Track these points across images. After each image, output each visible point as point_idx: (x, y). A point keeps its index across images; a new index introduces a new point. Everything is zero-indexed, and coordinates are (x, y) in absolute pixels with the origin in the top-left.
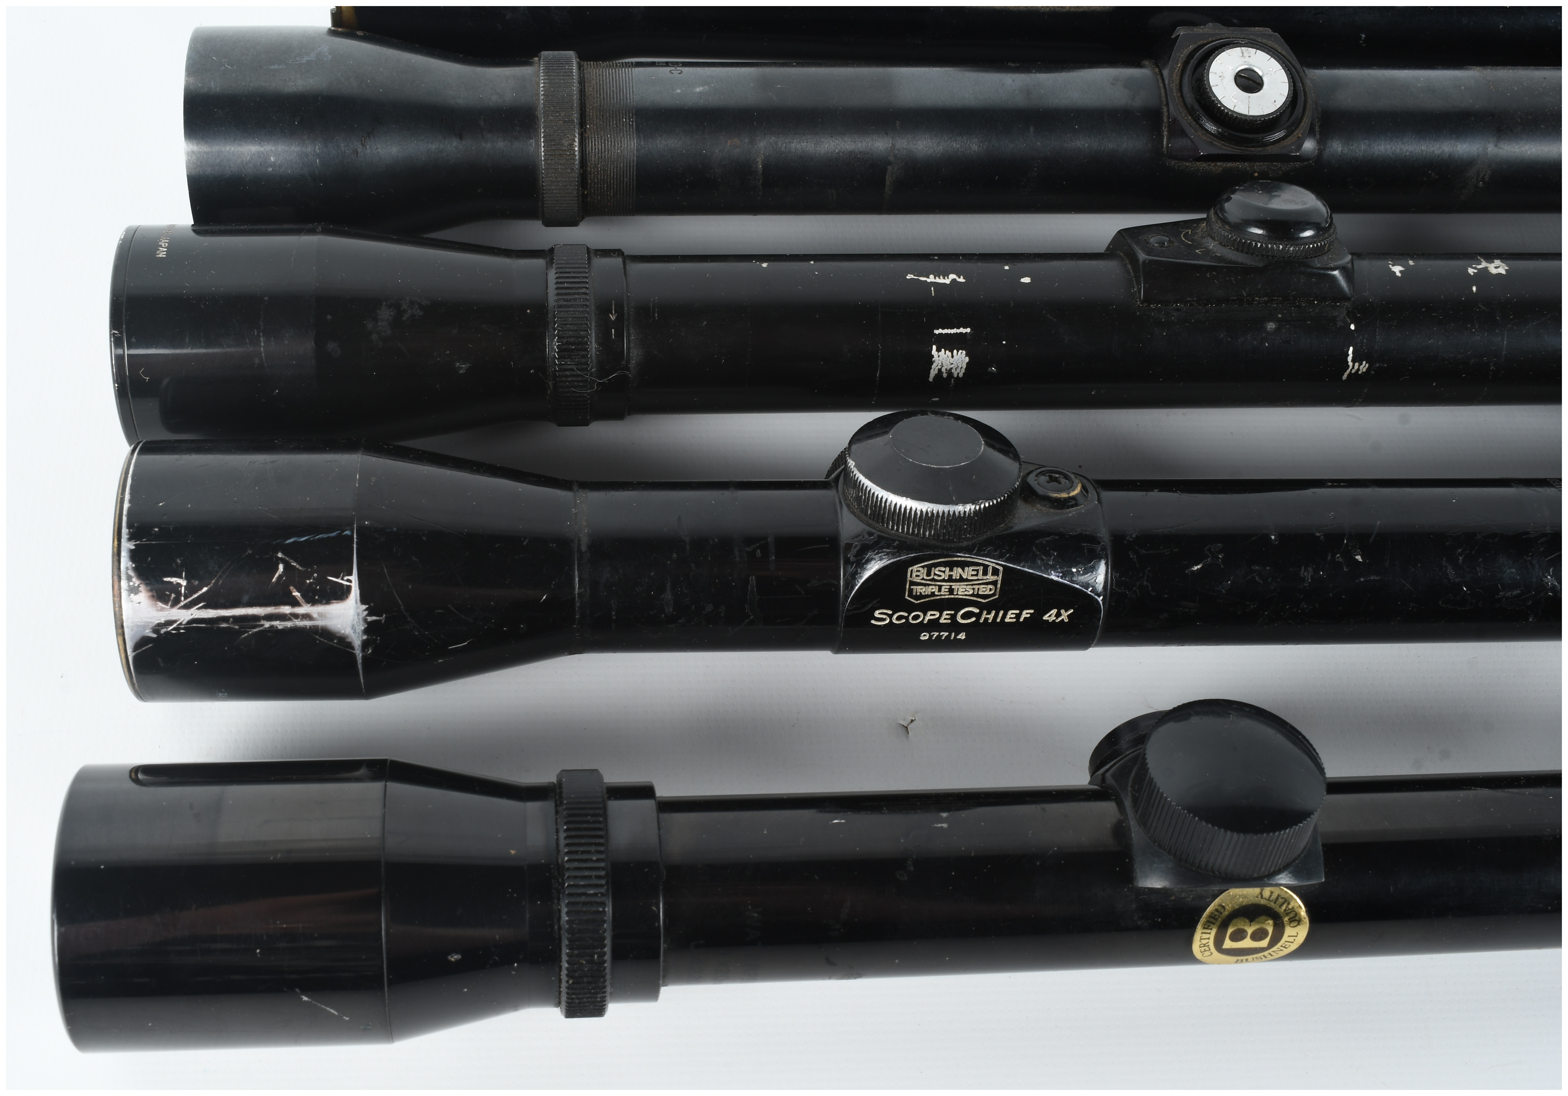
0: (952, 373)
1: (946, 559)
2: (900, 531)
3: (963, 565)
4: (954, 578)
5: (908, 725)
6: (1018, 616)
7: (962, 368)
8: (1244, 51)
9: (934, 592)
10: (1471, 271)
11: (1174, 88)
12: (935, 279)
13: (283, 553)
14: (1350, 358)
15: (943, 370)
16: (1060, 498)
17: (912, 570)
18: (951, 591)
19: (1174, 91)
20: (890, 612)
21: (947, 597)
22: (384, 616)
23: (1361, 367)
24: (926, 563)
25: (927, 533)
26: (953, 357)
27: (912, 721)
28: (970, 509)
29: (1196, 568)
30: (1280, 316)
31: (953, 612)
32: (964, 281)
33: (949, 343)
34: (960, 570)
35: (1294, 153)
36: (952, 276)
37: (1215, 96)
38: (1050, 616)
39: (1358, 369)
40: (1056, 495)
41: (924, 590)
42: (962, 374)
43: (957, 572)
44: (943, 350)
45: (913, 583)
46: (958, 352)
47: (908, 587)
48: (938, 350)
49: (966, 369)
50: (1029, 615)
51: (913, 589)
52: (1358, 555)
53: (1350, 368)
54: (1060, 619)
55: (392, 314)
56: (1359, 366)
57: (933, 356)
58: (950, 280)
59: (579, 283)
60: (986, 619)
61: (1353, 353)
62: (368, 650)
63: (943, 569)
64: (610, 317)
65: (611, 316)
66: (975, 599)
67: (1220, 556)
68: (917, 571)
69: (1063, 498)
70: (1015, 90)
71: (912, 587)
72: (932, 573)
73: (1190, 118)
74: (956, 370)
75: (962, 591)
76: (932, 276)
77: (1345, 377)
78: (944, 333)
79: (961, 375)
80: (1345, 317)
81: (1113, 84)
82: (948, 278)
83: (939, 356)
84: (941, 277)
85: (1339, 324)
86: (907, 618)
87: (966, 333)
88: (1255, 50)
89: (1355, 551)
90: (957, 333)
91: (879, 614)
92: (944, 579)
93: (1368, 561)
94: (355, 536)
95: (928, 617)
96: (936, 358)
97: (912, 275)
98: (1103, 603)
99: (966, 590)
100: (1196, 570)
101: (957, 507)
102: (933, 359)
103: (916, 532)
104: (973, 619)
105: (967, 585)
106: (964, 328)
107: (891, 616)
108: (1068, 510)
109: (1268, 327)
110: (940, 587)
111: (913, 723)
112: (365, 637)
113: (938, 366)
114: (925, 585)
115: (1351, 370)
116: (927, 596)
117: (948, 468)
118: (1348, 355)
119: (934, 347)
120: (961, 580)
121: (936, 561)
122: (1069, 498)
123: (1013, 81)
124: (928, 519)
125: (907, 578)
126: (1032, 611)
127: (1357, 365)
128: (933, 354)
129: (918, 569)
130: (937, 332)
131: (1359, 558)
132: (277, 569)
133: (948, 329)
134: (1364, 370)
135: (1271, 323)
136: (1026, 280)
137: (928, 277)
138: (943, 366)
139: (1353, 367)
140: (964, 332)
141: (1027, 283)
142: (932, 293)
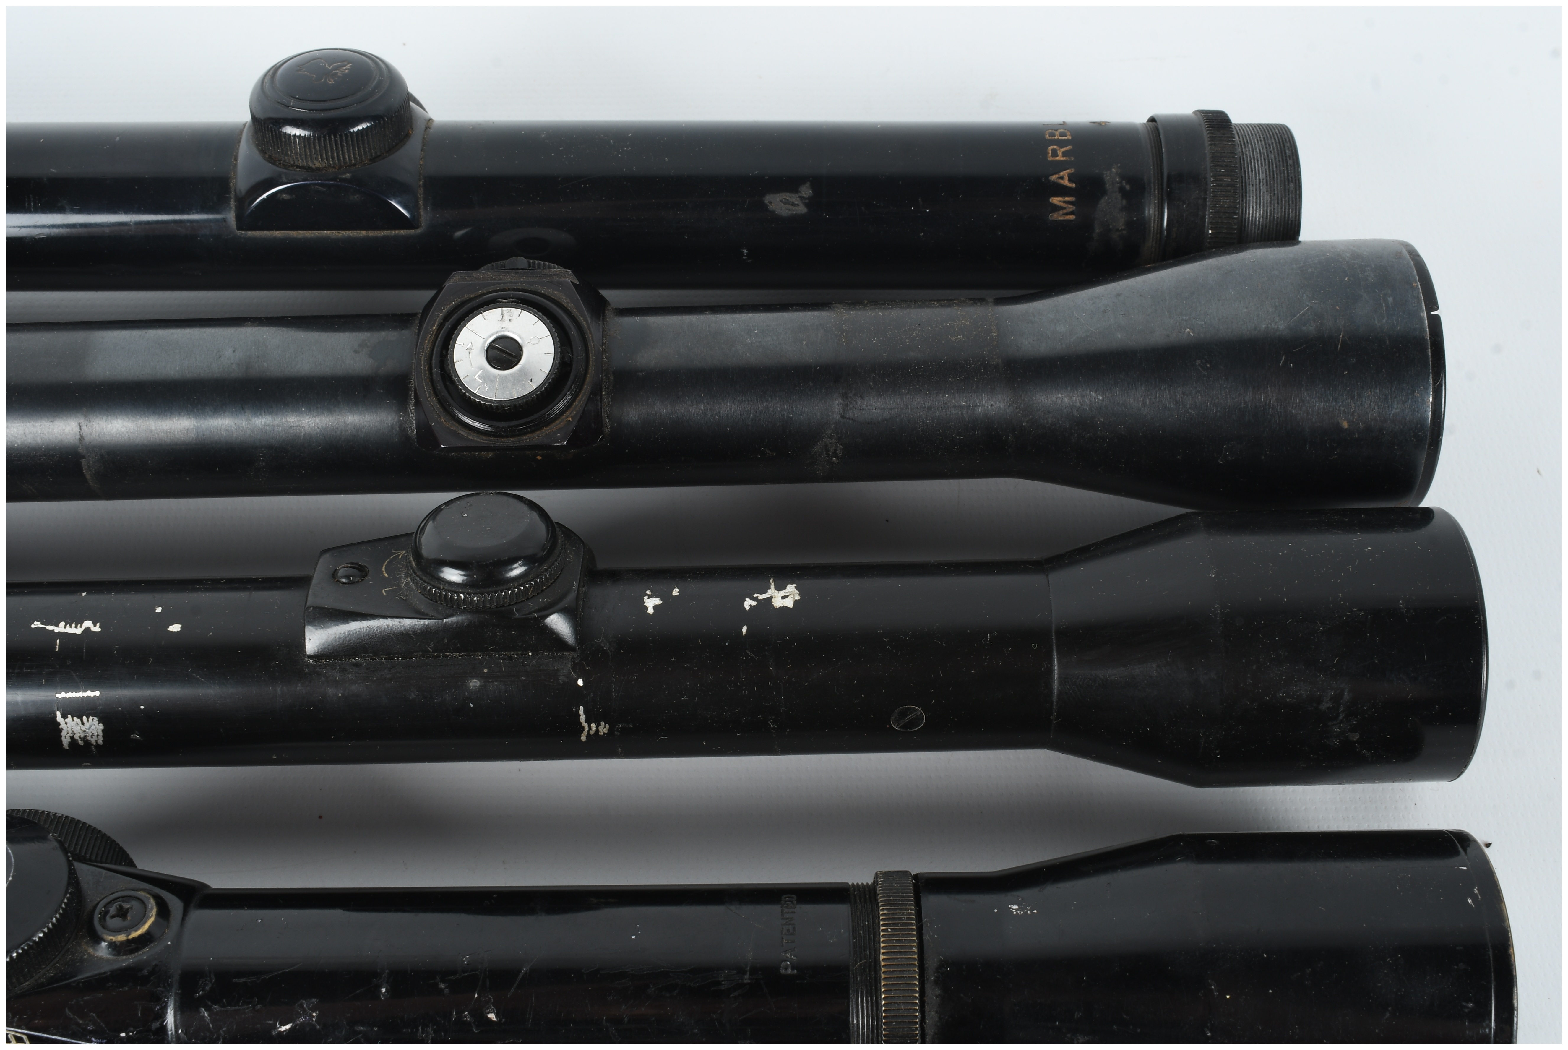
0: (88, 740)
7: (98, 735)
8: (505, 313)
10: (748, 603)
11: (422, 358)
12: (65, 627)
14: (582, 718)
15: (76, 737)
16: (115, 942)
19: (425, 360)
23: (600, 728)
26: (83, 724)
29: (283, 1028)
30: (485, 671)
32: (99, 630)
33: (76, 709)
35: (559, 442)
36: (88, 624)
37: (456, 376)
39: (597, 731)
40: (112, 938)
42: (100, 740)
44: (69, 716)
46: (88, 718)
49: (103, 736)
52: (492, 1013)
53: (587, 729)
56: (597, 727)
57: (59, 724)
58: (83, 629)
61: (585, 714)
67: (314, 1014)
69: (119, 942)
70: (232, 364)
73: (434, 399)
74: (94, 737)
76: (62, 624)
77: (583, 738)
78: (68, 697)
79: (100, 742)
80: (569, 670)
81: (356, 352)
82: (81, 627)
84: (73, 625)
85: (562, 679)
87: (95, 696)
88: (520, 310)
89: (488, 1009)
90: (83, 696)
93: (504, 1020)
96: (63, 725)
97: (39, 623)
100: (284, 1031)
102: (60, 727)
106: (91, 691)
108: (124, 957)
109: (471, 684)
113: (68, 733)
115: (589, 731)
118: (580, 716)
119: (59, 714)
122: (128, 941)
123: (234, 351)
127: (593, 726)
128: (58, 721)
130: (59, 696)
131: (492, 1016)
133: (72, 692)
134: (606, 731)
135: (475, 680)
136: (175, 628)
137: (57, 626)
138: (75, 734)
139: (590, 728)
140: (92, 696)
141: (175, 632)
142: (56, 648)
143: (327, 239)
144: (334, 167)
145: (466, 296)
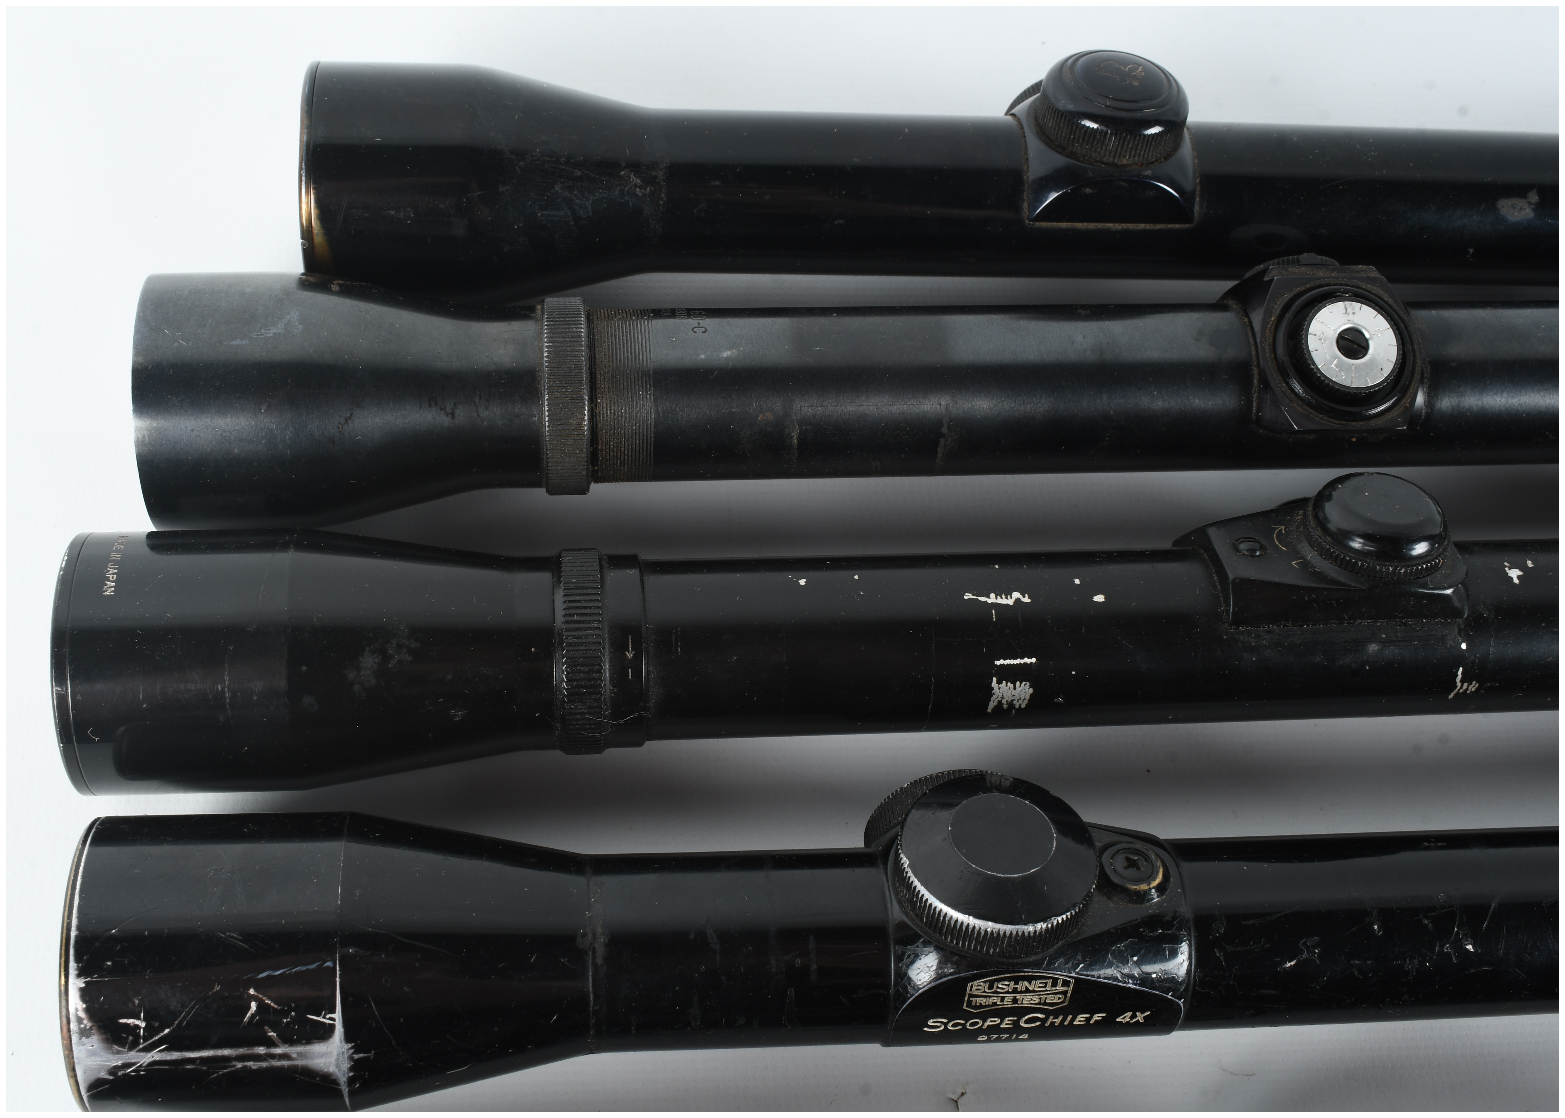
0: (1012, 704)
1: (1012, 975)
2: (960, 945)
3: (1030, 979)
4: (1019, 990)
5: (958, 1099)
6: (1088, 1020)
7: (1025, 699)
8: (1347, 306)
9: (996, 1002)
11: (1267, 347)
12: (996, 599)
13: (255, 990)
14: (1458, 679)
15: (1004, 701)
16: (1139, 891)
17: (972, 986)
18: (1015, 1001)
19: (1267, 351)
20: (944, 1020)
21: (1010, 1006)
22: (373, 1052)
23: (1470, 687)
24: (988, 979)
25: (991, 951)
26: (1015, 688)
27: (963, 1094)
28: (1041, 928)
29: (1289, 965)
30: (1384, 636)
31: (1015, 1018)
32: (1029, 601)
33: (1012, 675)
34: (1026, 983)
35: (1400, 427)
36: (1016, 595)
37: (1314, 364)
38: (1124, 1018)
39: (1467, 689)
40: (1135, 887)
41: (984, 1001)
42: (1025, 705)
43: (1022, 985)
44: (1004, 682)
45: (971, 996)
46: (1021, 683)
47: (966, 999)
48: (999, 682)
49: (1029, 700)
50: (1100, 1018)
51: (972, 1001)
52: (1469, 944)
53: (1458, 688)
54: (1135, 1020)
55: (376, 660)
56: (1468, 686)
57: (993, 689)
58: (1013, 600)
59: (591, 614)
60: (1053, 1023)
61: (1462, 674)
62: (355, 1085)
63: (1007, 983)
64: (626, 655)
65: (627, 653)
66: (1041, 1006)
67: (1317, 951)
68: (978, 986)
69: (1142, 890)
70: (1086, 350)
71: (971, 999)
72: (995, 987)
73: (1285, 385)
74: (1018, 701)
75: (1026, 1000)
76: (992, 595)
77: (1453, 696)
78: (1006, 664)
79: (1023, 706)
80: (1456, 636)
81: (1197, 340)
82: (1011, 598)
83: (999, 689)
84: (1003, 596)
85: (1447, 643)
86: (964, 1025)
87: (1031, 663)
88: (1360, 304)
89: (1466, 941)
90: (1020, 663)
91: (933, 1022)
92: (1008, 991)
93: (1480, 950)
94: (338, 968)
95: (988, 1023)
96: (996, 690)
97: (970, 595)
98: (1183, 1005)
99: (1032, 1000)
100: (1289, 967)
101: (1026, 927)
102: (993, 692)
103: (979, 949)
104: (1038, 1023)
105: (1033, 995)
106: (1028, 658)
107: (946, 1024)
109: (1371, 649)
110: (1003, 999)
111: (965, 1097)
112: (351, 1074)
113: (998, 698)
114: (986, 997)
115: (1459, 690)
116: (989, 1006)
117: (1016, 878)
118: (1457, 676)
119: (995, 679)
120: (1027, 991)
121: (1000, 977)
122: (1150, 889)
123: (1084, 338)
124: (994, 938)
125: (966, 991)
126: (1104, 1015)
128: (993, 686)
129: (979, 984)
130: (998, 663)
131: (1470, 947)
132: (249, 1008)
133: (1010, 660)
134: (1473, 690)
135: (1374, 645)
136: (1099, 598)
137: (989, 597)
138: (1004, 698)
139: (1461, 687)
140: (1029, 663)
141: (1100, 602)
142: (993, 618)
143: (1108, 231)
144: (1137, 164)
145: (1297, 290)
